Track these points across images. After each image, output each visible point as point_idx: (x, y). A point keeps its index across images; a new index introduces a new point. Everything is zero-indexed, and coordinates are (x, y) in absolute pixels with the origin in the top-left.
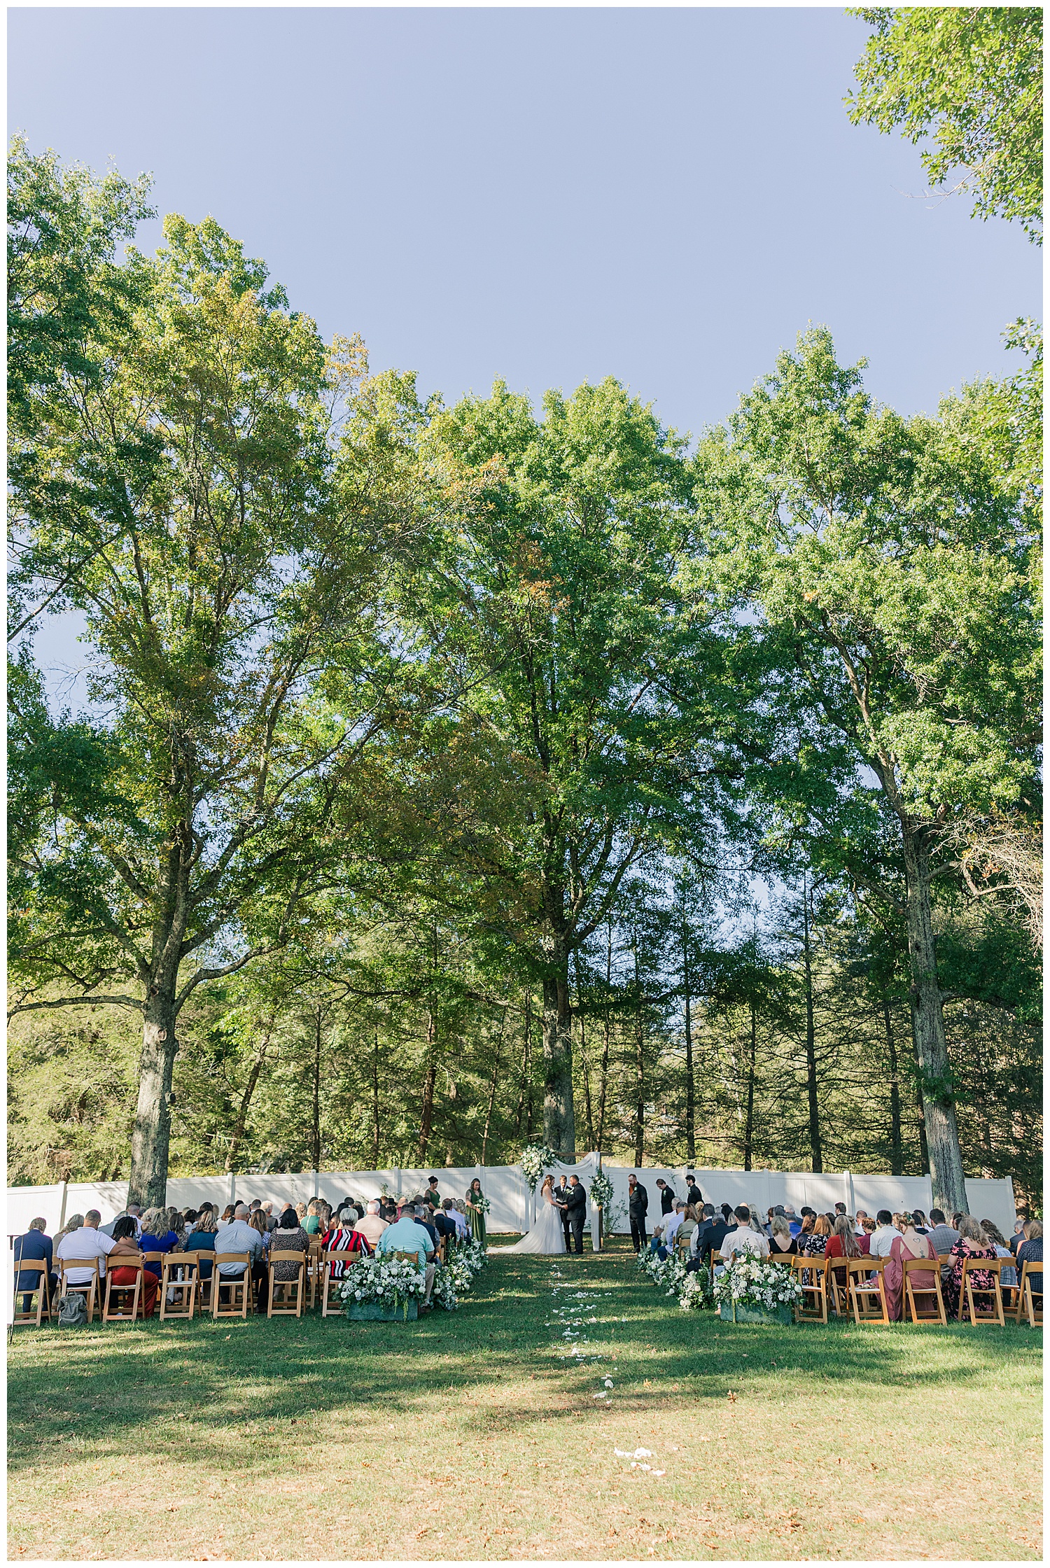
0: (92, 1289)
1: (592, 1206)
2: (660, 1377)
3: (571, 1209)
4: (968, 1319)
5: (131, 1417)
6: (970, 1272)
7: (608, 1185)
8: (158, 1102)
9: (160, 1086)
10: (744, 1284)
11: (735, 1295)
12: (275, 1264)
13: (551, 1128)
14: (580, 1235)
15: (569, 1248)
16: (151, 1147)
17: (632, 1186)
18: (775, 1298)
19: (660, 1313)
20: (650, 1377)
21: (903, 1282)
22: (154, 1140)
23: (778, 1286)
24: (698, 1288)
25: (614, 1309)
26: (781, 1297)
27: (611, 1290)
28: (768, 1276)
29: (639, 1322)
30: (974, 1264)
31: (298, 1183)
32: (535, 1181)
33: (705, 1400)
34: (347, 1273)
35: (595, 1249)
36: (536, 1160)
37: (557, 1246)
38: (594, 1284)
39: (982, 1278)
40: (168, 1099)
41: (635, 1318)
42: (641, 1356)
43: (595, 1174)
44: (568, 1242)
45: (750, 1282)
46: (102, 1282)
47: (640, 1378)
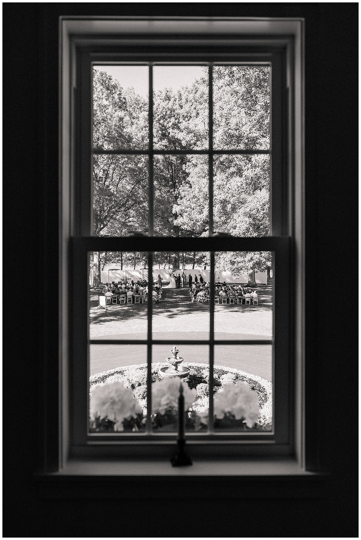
0: (111, 300)
1: (182, 279)
2: (185, 312)
3: (178, 280)
4: (229, 303)
5: (133, 316)
6: (230, 298)
7: (185, 275)
8: (98, 261)
9: (98, 258)
10: (199, 299)
11: (198, 301)
12: (135, 297)
13: (174, 261)
14: (179, 284)
15: (177, 287)
16: (97, 269)
17: (189, 276)
18: (203, 301)
19: (189, 303)
20: (184, 312)
21: (222, 299)
22: (98, 268)
23: (204, 300)
24: (194, 299)
25: (183, 302)
26: (204, 301)
27: (183, 298)
28: (203, 298)
29: (185, 304)
30: (231, 296)
31: (122, 272)
32: (171, 275)
33: (188, 314)
34: (146, 298)
35: (182, 287)
36: (171, 271)
37: (174, 286)
38: (181, 297)
39: (232, 298)
40: (100, 260)
41: (185, 303)
42: (184, 309)
43: (183, 273)
44: (177, 286)
45: (200, 299)
46: (112, 299)
47: (183, 312)
